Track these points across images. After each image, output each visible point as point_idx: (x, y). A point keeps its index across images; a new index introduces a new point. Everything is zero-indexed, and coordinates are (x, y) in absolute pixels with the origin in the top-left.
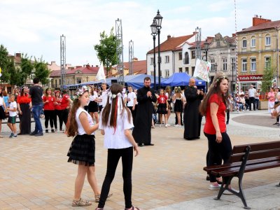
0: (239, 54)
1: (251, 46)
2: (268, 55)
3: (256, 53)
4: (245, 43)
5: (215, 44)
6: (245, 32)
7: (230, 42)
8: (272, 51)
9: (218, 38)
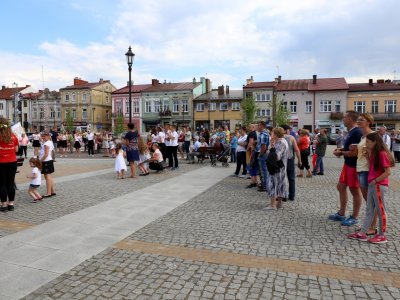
0: (63, 105)
1: (72, 100)
2: (85, 107)
3: (76, 105)
4: (67, 97)
5: (43, 96)
6: (68, 89)
7: (56, 96)
8: (87, 105)
9: (47, 91)
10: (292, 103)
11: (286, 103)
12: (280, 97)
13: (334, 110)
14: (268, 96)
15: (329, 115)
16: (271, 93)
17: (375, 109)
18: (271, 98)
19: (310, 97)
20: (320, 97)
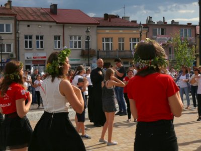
10: (37, 38)
11: (30, 37)
12: (24, 30)
13: (83, 47)
14: (8, 26)
15: (79, 52)
16: (12, 23)
17: (122, 46)
18: (12, 30)
19: (58, 31)
20: (69, 31)
